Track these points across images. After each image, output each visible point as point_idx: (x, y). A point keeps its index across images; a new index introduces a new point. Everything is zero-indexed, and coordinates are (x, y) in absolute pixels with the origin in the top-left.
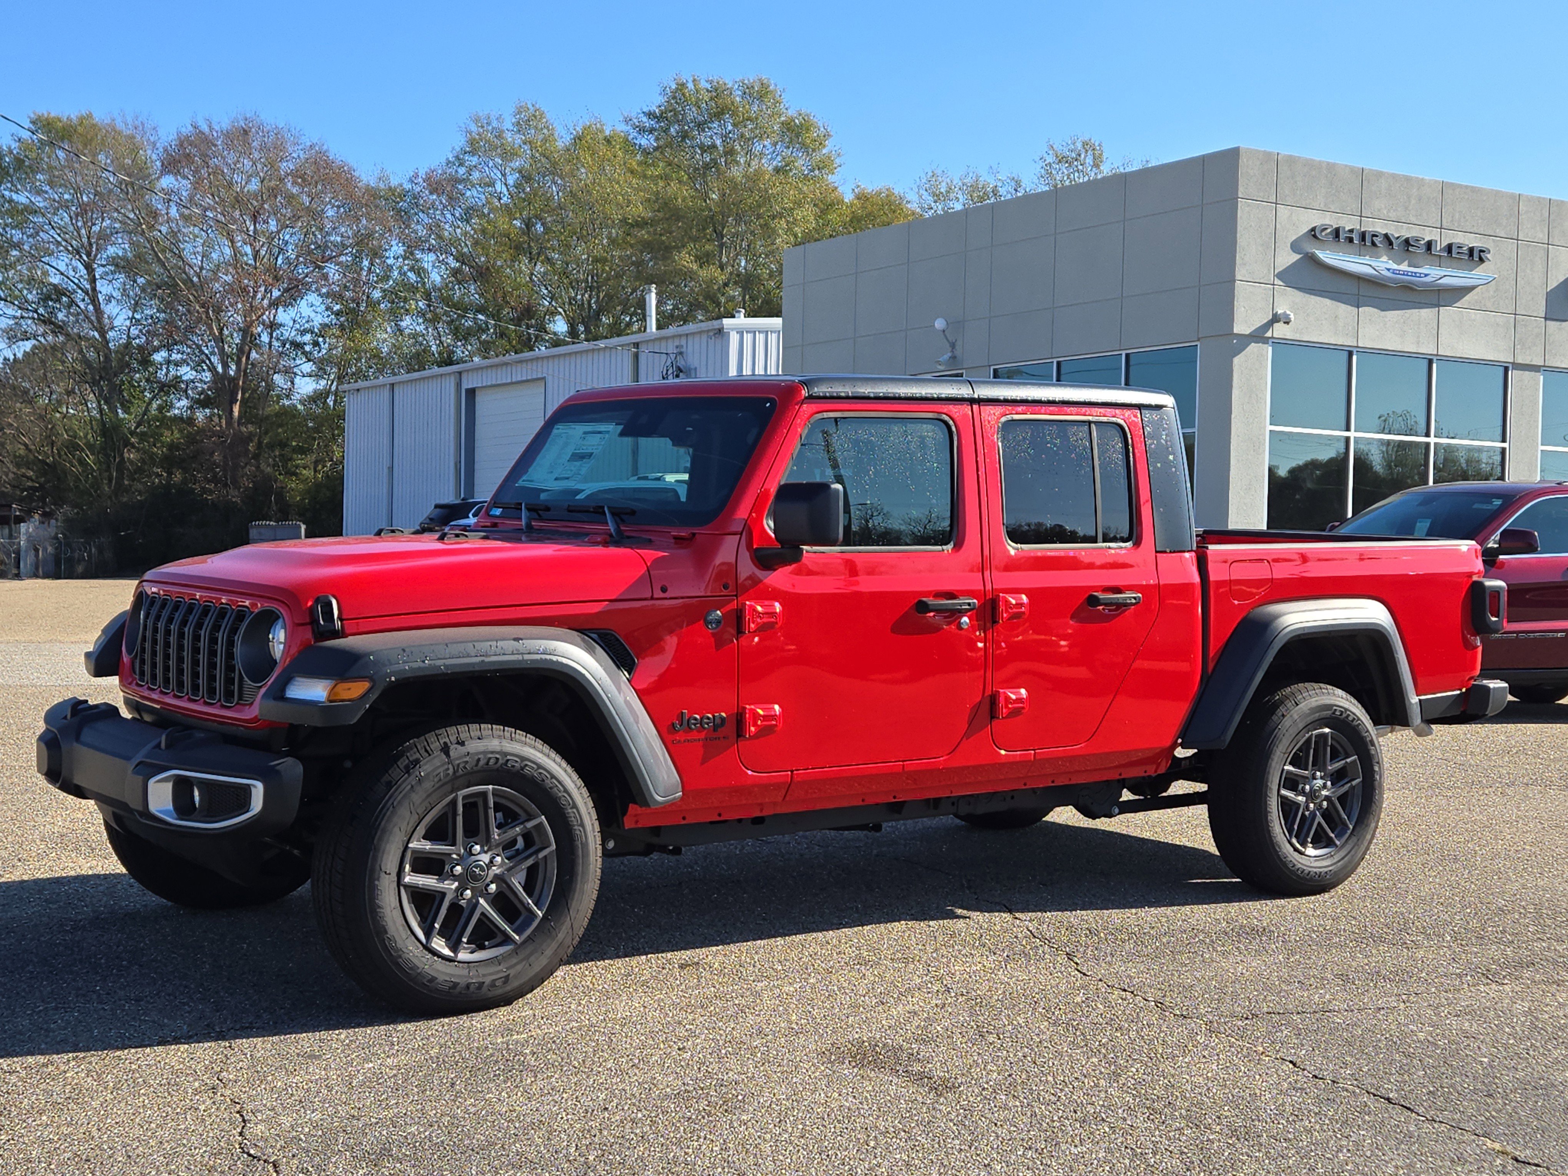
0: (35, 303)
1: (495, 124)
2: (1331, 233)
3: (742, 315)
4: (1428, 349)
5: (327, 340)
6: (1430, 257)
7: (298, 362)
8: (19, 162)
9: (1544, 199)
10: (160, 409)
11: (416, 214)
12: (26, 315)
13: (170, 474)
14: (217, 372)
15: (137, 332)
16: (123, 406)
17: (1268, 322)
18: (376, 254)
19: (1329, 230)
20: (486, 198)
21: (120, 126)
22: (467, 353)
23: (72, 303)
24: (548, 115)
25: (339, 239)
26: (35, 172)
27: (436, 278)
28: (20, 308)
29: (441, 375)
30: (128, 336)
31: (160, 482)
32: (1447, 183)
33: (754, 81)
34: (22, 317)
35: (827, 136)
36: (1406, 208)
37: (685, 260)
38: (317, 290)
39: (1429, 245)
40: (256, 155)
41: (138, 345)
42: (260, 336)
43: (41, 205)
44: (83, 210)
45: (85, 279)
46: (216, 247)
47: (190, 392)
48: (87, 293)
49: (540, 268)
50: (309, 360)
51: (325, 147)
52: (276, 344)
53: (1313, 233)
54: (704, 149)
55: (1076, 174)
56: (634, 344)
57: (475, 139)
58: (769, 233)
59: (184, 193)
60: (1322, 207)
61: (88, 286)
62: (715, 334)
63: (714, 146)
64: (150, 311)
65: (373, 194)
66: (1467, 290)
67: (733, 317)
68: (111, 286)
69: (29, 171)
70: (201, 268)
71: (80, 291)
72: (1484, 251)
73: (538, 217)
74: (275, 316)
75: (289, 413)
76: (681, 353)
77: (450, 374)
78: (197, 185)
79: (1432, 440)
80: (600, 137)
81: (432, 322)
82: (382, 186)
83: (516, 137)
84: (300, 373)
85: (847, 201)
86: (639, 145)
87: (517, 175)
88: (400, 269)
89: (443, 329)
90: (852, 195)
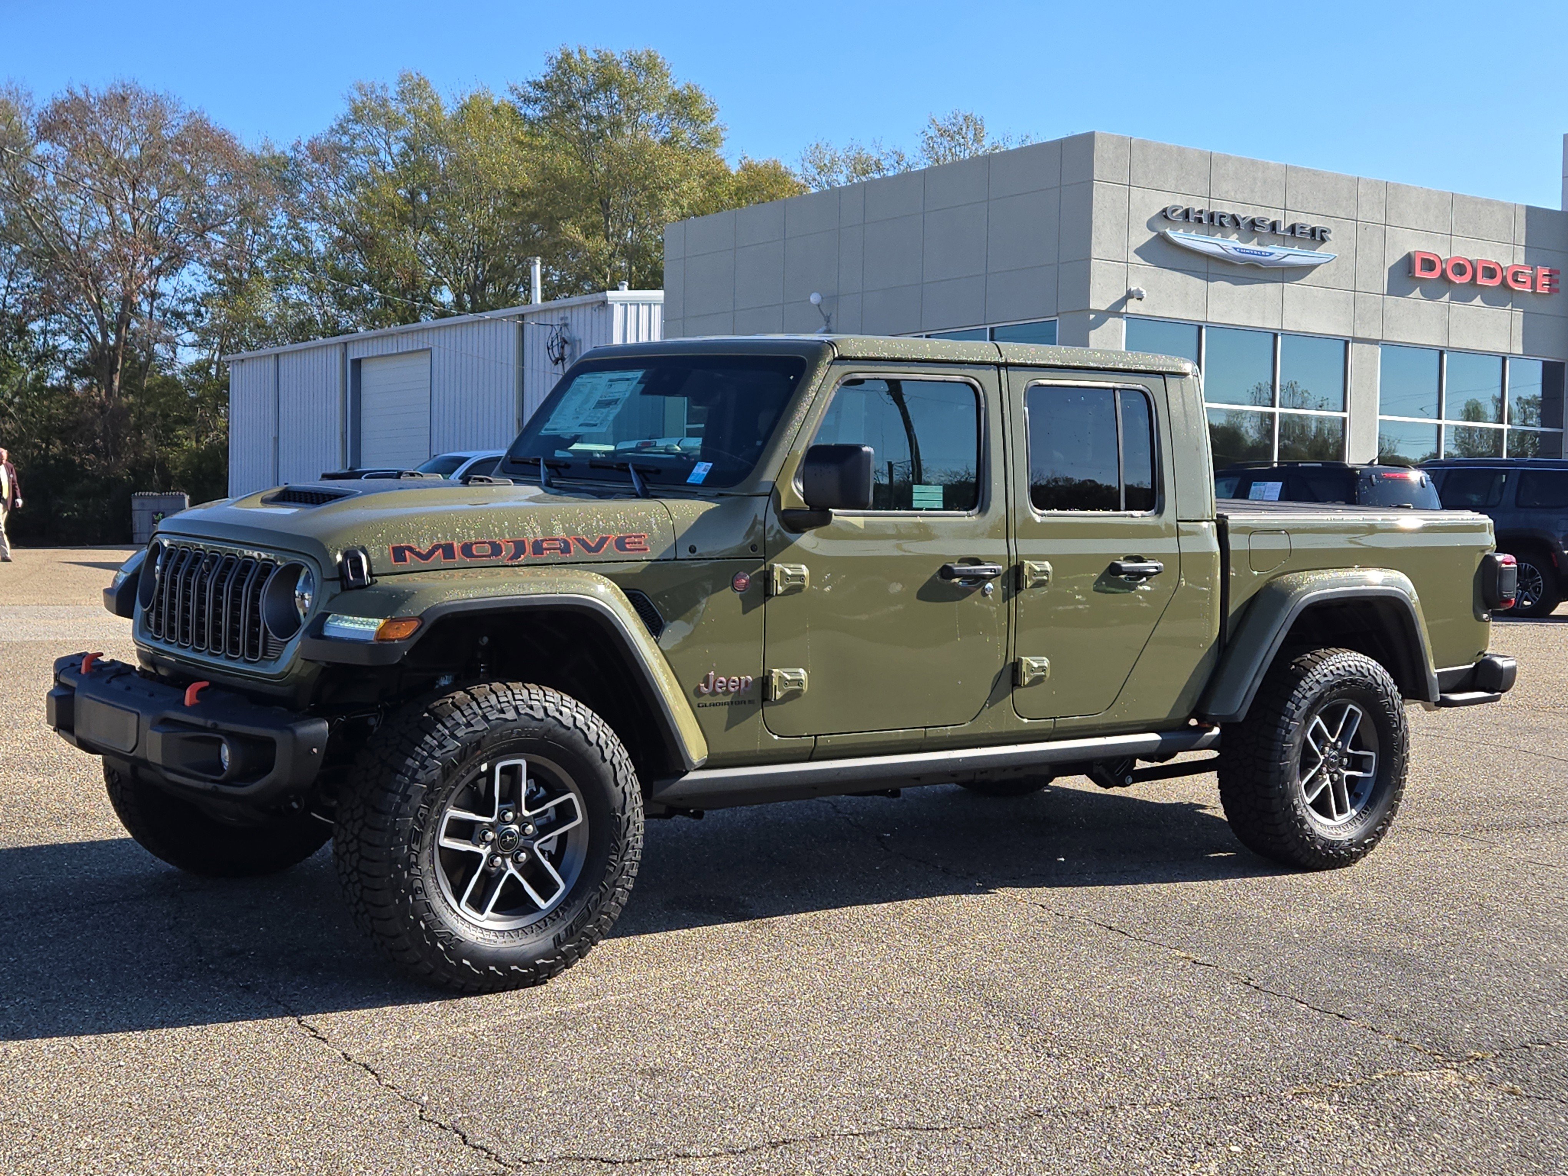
1: (379, 92)
2: (1181, 214)
3: (626, 287)
4: (1273, 324)
5: (210, 310)
6: (1275, 237)
7: (180, 332)
9: (1381, 182)
10: (37, 378)
11: (300, 183)
13: (48, 445)
14: (97, 342)
15: (12, 301)
17: (1122, 299)
18: (260, 223)
19: (1179, 212)
20: (371, 167)
22: (351, 322)
24: (433, 85)
25: (221, 208)
27: (320, 247)
29: (327, 346)
32: (1291, 167)
33: (642, 54)
35: (714, 110)
36: (1252, 191)
37: (572, 231)
38: (199, 259)
39: (1274, 226)
40: (135, 123)
41: (14, 314)
42: (139, 304)
46: (94, 215)
47: (68, 362)
49: (425, 238)
50: (191, 331)
51: (205, 116)
52: (156, 313)
53: (1164, 214)
54: (589, 118)
55: (958, 149)
56: (519, 315)
57: (358, 108)
58: (654, 203)
59: (60, 160)
60: (1173, 189)
62: (599, 306)
63: (600, 117)
64: (27, 279)
65: (255, 161)
66: (1310, 268)
67: (617, 289)
70: (79, 238)
73: (423, 187)
74: (155, 286)
75: (171, 383)
76: (566, 325)
77: (335, 345)
78: (74, 151)
79: (1277, 410)
80: (488, 107)
81: (316, 291)
82: (265, 154)
83: (401, 105)
84: (181, 343)
85: (734, 173)
86: (525, 115)
87: (402, 144)
88: (284, 238)
89: (327, 299)
90: (738, 167)
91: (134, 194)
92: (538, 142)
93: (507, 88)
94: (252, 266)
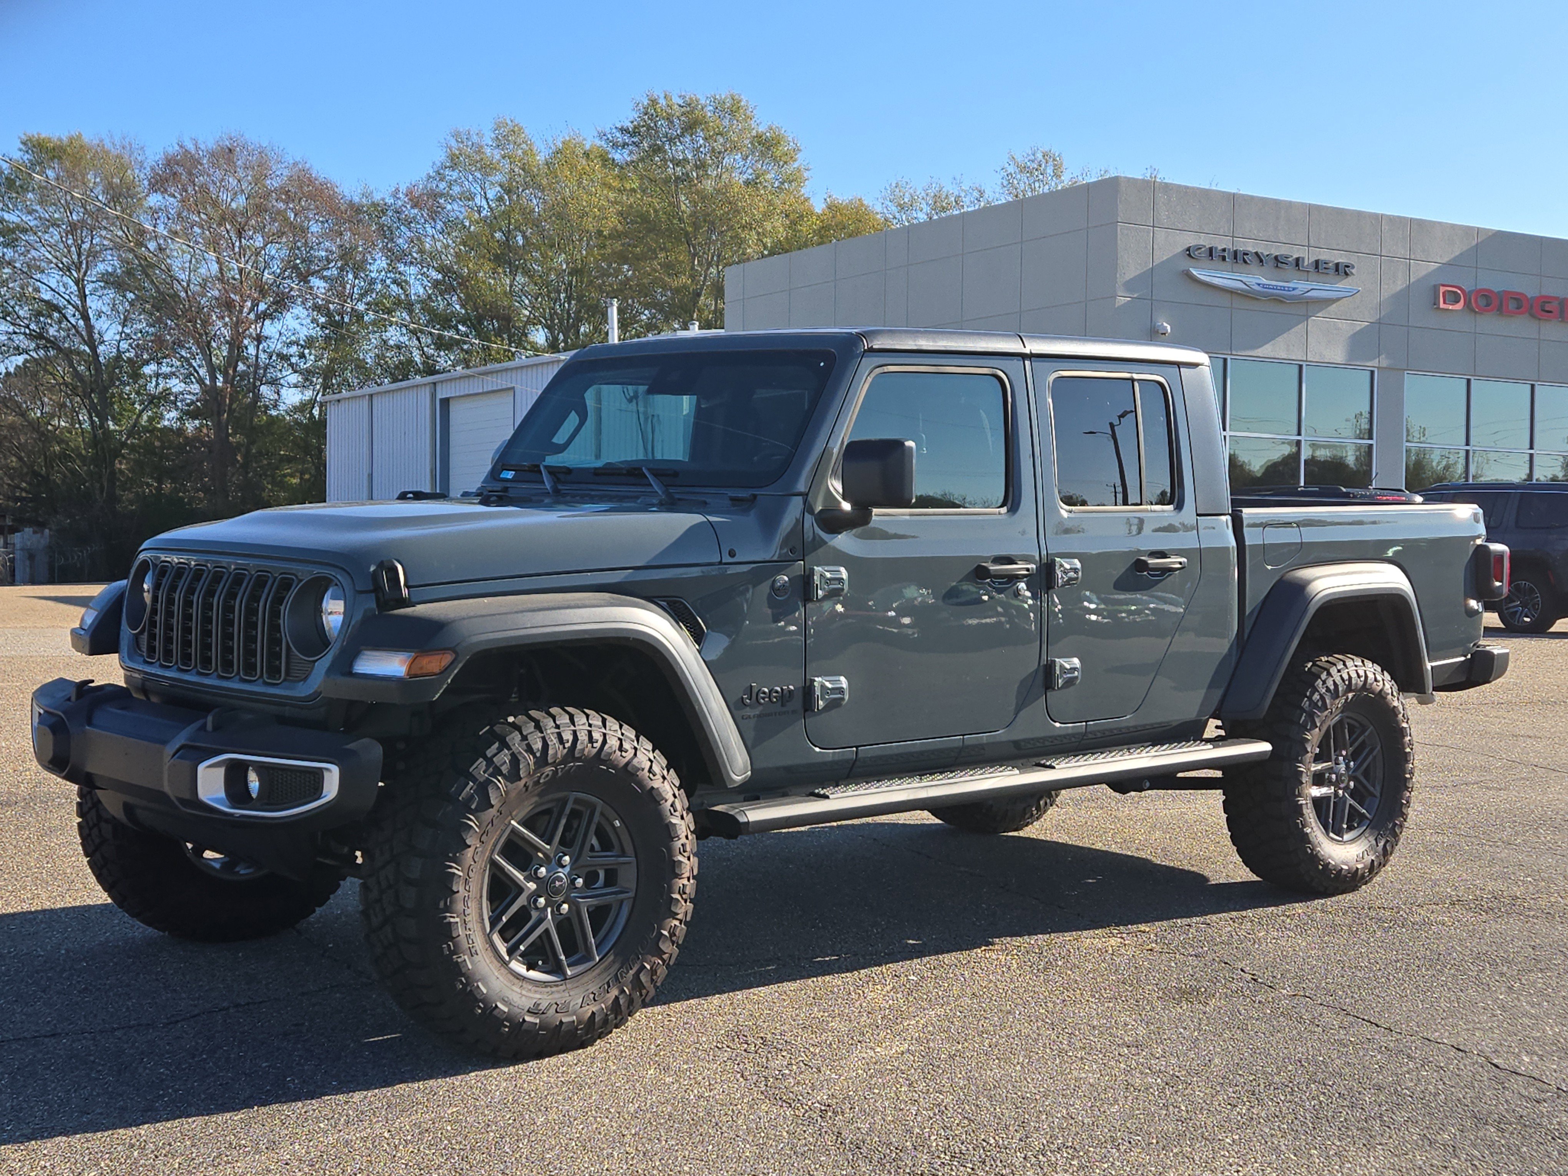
0: (26, 318)
1: (475, 139)
3: (696, 327)
4: (1298, 355)
5: (313, 351)
6: (1299, 273)
7: (284, 373)
8: (10, 182)
9: (1406, 218)
10: (151, 419)
11: (398, 228)
12: (18, 331)
13: (160, 482)
14: (205, 385)
15: (126, 346)
16: (114, 419)
18: (359, 268)
20: (467, 211)
21: (108, 145)
23: (63, 318)
24: (526, 131)
25: (324, 254)
26: (26, 191)
27: (417, 289)
28: (12, 324)
29: (419, 385)
30: (118, 350)
31: (151, 491)
32: (1313, 205)
33: (726, 97)
34: (15, 333)
35: (797, 150)
36: (1275, 229)
38: (302, 303)
40: (241, 173)
41: (128, 358)
42: (246, 348)
43: (32, 223)
44: (73, 228)
45: (75, 296)
46: (203, 263)
47: (179, 404)
48: (77, 309)
49: (520, 278)
50: (296, 372)
51: (308, 166)
52: (262, 355)
53: (1189, 253)
54: (677, 163)
55: (1037, 184)
57: (454, 155)
58: (739, 243)
59: (171, 210)
60: (1197, 229)
61: (79, 303)
63: (686, 160)
64: (141, 324)
65: (356, 210)
67: (688, 329)
68: (101, 301)
69: (20, 189)
70: (189, 283)
71: (70, 307)
72: (1348, 267)
73: (517, 228)
74: (261, 330)
75: (273, 422)
77: (427, 384)
78: (184, 202)
79: (1303, 438)
80: (579, 151)
81: (415, 331)
82: (365, 201)
83: (496, 152)
84: (286, 384)
85: (818, 211)
86: (614, 160)
87: (499, 188)
88: (383, 281)
89: (425, 339)
90: (823, 205)
91: (240, 242)
92: (628, 185)
93: (596, 134)
94: (353, 310)
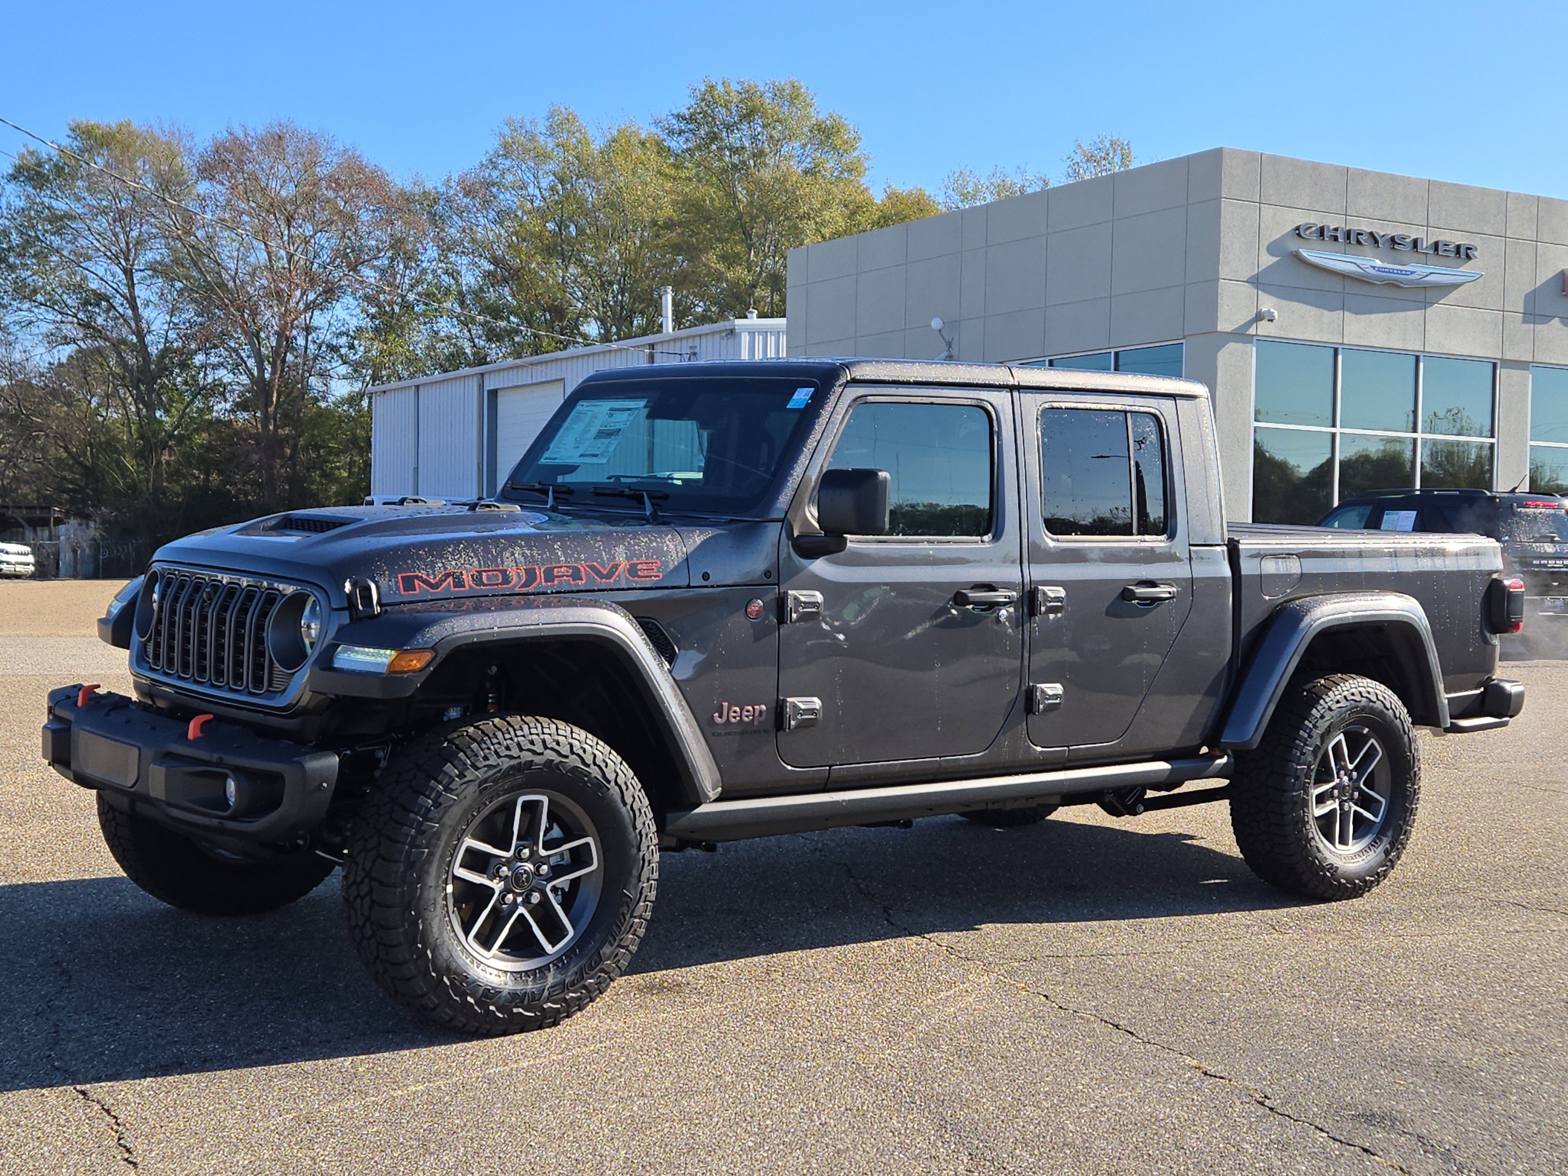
0: (74, 308)
1: (528, 127)
3: (755, 315)
4: (1415, 345)
5: (363, 343)
6: (1416, 255)
7: (334, 365)
8: (59, 170)
9: (1532, 196)
10: (199, 411)
11: (450, 217)
12: (66, 320)
13: (207, 475)
14: (253, 375)
15: (175, 336)
17: (1252, 319)
18: (410, 258)
19: (1313, 229)
20: (519, 201)
21: (157, 132)
22: (501, 354)
23: (112, 307)
24: (581, 120)
25: (374, 243)
26: (74, 178)
27: (469, 280)
28: (61, 313)
29: (467, 376)
30: (166, 340)
31: (198, 484)
32: (1434, 181)
33: (786, 84)
34: (62, 322)
35: (857, 139)
36: (1392, 207)
37: (712, 260)
38: (352, 293)
40: (290, 161)
41: (176, 348)
42: (296, 339)
43: (79, 211)
44: (121, 216)
45: (123, 284)
46: (252, 252)
47: (228, 395)
48: (127, 299)
49: (573, 270)
50: (345, 363)
51: (358, 153)
52: (311, 346)
53: (1298, 232)
54: (734, 151)
56: (649, 344)
57: (507, 143)
58: (797, 233)
59: (219, 198)
60: (1307, 206)
61: (126, 291)
62: (727, 335)
63: (743, 148)
64: (189, 313)
65: (408, 199)
67: (746, 317)
68: (149, 290)
69: (68, 177)
70: (237, 272)
71: (118, 296)
72: (1470, 249)
73: (570, 219)
74: (311, 318)
75: (323, 414)
76: (695, 354)
77: (474, 375)
78: (232, 190)
79: (1419, 436)
80: (635, 140)
81: (466, 322)
82: (416, 190)
83: (549, 140)
84: (335, 376)
85: (878, 201)
86: (669, 147)
87: (552, 177)
88: (434, 272)
89: (477, 331)
90: (883, 196)
91: (289, 230)
92: (684, 174)
94: (403, 300)
